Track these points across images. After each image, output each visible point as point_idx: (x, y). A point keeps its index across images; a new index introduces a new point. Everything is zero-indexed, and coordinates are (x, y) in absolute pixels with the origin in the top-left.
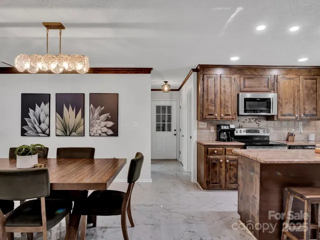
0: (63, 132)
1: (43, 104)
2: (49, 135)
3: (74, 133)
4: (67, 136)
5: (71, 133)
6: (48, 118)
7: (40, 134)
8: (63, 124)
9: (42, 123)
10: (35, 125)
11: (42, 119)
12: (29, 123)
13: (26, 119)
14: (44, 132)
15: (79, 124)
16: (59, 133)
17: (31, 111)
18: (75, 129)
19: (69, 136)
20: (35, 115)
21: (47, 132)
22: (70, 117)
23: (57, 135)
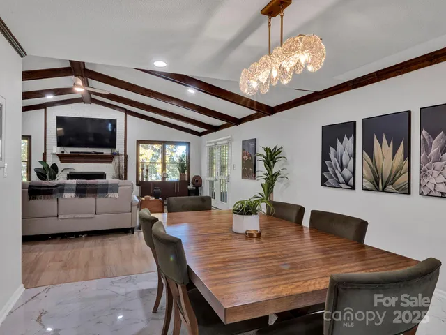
0: (372, 183)
1: (346, 138)
2: (353, 188)
3: (390, 188)
4: (378, 190)
5: (385, 187)
6: (352, 160)
7: (343, 186)
8: (373, 171)
9: (345, 169)
10: (336, 171)
11: (344, 163)
12: (330, 169)
13: (327, 162)
14: (347, 183)
15: (399, 170)
16: (368, 184)
17: (332, 150)
18: (392, 180)
19: (383, 191)
20: (336, 157)
21: (351, 182)
22: (383, 158)
23: (364, 189)
